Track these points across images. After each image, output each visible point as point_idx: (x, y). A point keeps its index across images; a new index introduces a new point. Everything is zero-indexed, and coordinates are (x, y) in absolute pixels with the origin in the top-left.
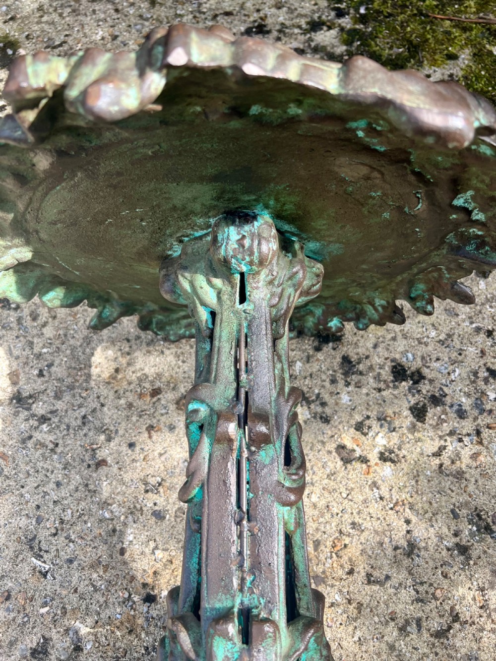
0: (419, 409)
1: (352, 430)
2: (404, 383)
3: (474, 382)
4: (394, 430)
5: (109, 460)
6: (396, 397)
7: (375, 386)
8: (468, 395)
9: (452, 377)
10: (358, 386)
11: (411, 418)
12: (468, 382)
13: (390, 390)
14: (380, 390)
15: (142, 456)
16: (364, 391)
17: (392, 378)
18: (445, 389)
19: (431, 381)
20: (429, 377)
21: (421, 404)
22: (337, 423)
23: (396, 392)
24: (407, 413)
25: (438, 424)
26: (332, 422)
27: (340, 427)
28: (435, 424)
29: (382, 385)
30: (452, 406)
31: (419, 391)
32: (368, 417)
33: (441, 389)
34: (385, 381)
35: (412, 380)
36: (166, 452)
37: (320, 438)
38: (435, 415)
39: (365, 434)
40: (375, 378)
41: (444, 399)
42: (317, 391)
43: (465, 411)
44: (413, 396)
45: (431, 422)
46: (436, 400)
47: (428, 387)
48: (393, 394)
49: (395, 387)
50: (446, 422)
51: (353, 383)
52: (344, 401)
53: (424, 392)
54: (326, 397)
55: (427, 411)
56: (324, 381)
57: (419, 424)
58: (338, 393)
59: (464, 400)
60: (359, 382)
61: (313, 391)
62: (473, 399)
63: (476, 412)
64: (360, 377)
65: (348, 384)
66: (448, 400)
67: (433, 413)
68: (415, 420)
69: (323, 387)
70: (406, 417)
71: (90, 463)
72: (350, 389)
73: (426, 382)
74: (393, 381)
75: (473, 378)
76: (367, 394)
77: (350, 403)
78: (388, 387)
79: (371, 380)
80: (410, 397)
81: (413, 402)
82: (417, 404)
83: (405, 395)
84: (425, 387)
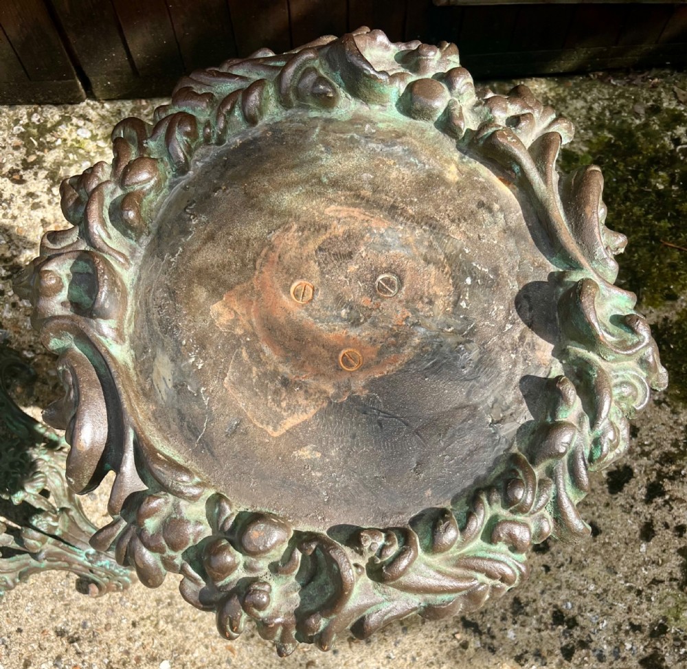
0: (568, 650)
1: (512, 660)
2: (560, 627)
3: (617, 633)
4: (545, 665)
5: (317, 662)
6: (552, 638)
7: (536, 626)
8: (609, 643)
9: (601, 627)
10: (523, 625)
11: (561, 657)
12: (611, 633)
13: (548, 631)
14: (539, 630)
15: (343, 662)
16: (527, 630)
17: (551, 621)
18: (592, 636)
19: (583, 628)
20: (582, 624)
21: (571, 646)
22: (501, 654)
23: (552, 634)
24: (558, 651)
25: (580, 664)
26: (497, 652)
27: (503, 657)
28: (578, 663)
29: (542, 627)
30: (594, 651)
31: (571, 635)
32: (527, 652)
33: (589, 636)
34: (545, 623)
35: (567, 625)
36: (362, 660)
37: (486, 664)
38: (580, 656)
39: (522, 665)
40: (537, 620)
41: (590, 644)
42: (489, 626)
43: (605, 656)
44: (566, 638)
45: (576, 662)
46: (584, 644)
47: (578, 633)
48: (550, 635)
49: (553, 629)
50: (587, 663)
51: (519, 622)
52: (509, 636)
53: (575, 636)
54: (496, 631)
55: (574, 653)
56: (496, 617)
57: (566, 662)
58: (506, 629)
59: (605, 647)
60: (524, 621)
61: (486, 625)
62: (613, 647)
63: (612, 658)
64: (526, 618)
65: (515, 623)
66: (593, 645)
67: (579, 654)
68: (563, 659)
69: (495, 622)
70: (557, 655)
71: (302, 662)
72: (516, 626)
73: (578, 628)
74: (552, 624)
75: (616, 629)
76: (529, 633)
77: (513, 639)
78: (547, 628)
79: (534, 622)
80: (563, 639)
81: (564, 644)
82: (568, 645)
83: (559, 637)
84: (576, 633)
